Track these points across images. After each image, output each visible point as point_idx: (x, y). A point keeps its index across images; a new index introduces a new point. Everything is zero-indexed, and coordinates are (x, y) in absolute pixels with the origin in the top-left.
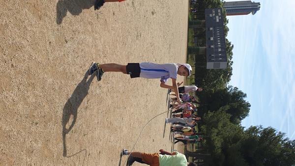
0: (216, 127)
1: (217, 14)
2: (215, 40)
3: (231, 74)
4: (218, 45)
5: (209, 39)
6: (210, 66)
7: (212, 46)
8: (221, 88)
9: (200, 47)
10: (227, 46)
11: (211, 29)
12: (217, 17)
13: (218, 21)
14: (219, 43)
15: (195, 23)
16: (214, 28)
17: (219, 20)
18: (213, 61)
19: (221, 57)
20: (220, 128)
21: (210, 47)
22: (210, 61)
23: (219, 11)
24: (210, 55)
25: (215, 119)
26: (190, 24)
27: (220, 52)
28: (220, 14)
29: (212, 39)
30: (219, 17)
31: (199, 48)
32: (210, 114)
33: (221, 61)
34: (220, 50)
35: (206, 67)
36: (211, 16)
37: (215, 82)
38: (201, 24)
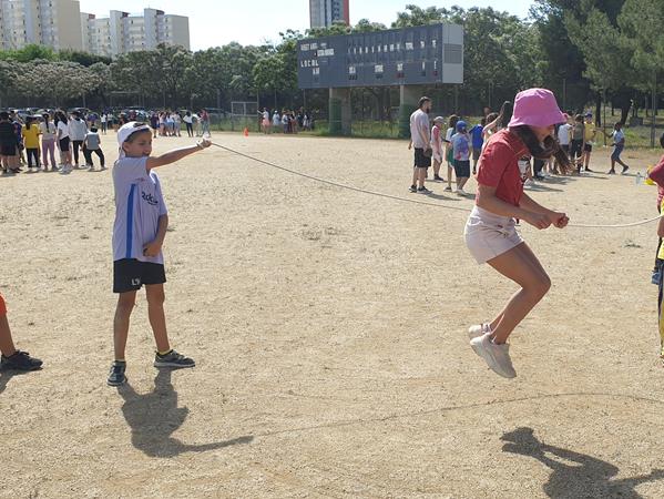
0: (631, 53)
1: (312, 55)
2: (381, 58)
3: (489, 12)
4: (395, 50)
5: (379, 76)
6: (453, 74)
7: (400, 67)
8: (536, 38)
9: (402, 102)
10: (409, 23)
11: (352, 70)
12: (321, 53)
13: (330, 52)
14: (392, 47)
15: (338, 116)
16: (349, 62)
17: (328, 48)
18: (440, 65)
19: (428, 43)
20: (635, 42)
21: (400, 75)
22: (438, 73)
23: (304, 48)
24: (424, 74)
25: (606, 56)
26: (339, 131)
27: (416, 44)
28: (314, 46)
29: (379, 68)
30: (320, 48)
31: (405, 106)
32: (591, 72)
33: (439, 41)
34: (410, 46)
35: (459, 85)
36: (318, 72)
37: (513, 58)
38: (340, 102)
